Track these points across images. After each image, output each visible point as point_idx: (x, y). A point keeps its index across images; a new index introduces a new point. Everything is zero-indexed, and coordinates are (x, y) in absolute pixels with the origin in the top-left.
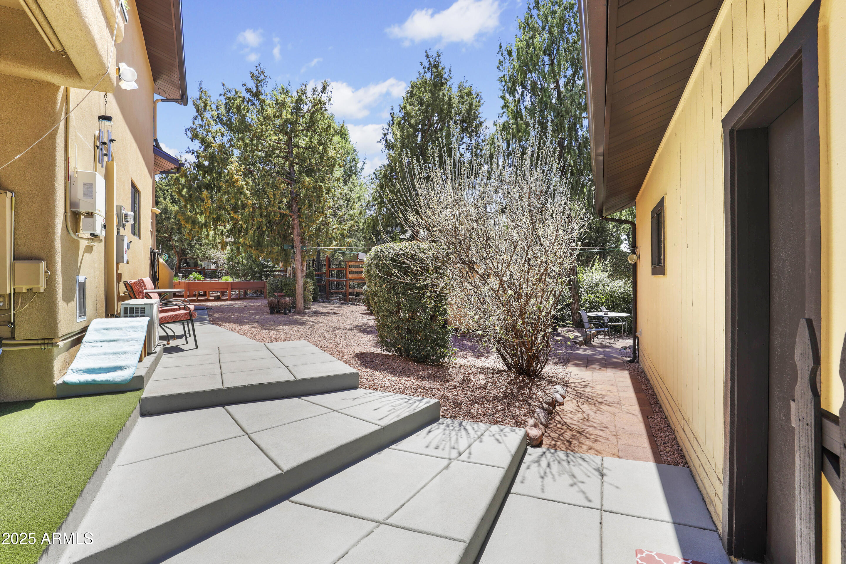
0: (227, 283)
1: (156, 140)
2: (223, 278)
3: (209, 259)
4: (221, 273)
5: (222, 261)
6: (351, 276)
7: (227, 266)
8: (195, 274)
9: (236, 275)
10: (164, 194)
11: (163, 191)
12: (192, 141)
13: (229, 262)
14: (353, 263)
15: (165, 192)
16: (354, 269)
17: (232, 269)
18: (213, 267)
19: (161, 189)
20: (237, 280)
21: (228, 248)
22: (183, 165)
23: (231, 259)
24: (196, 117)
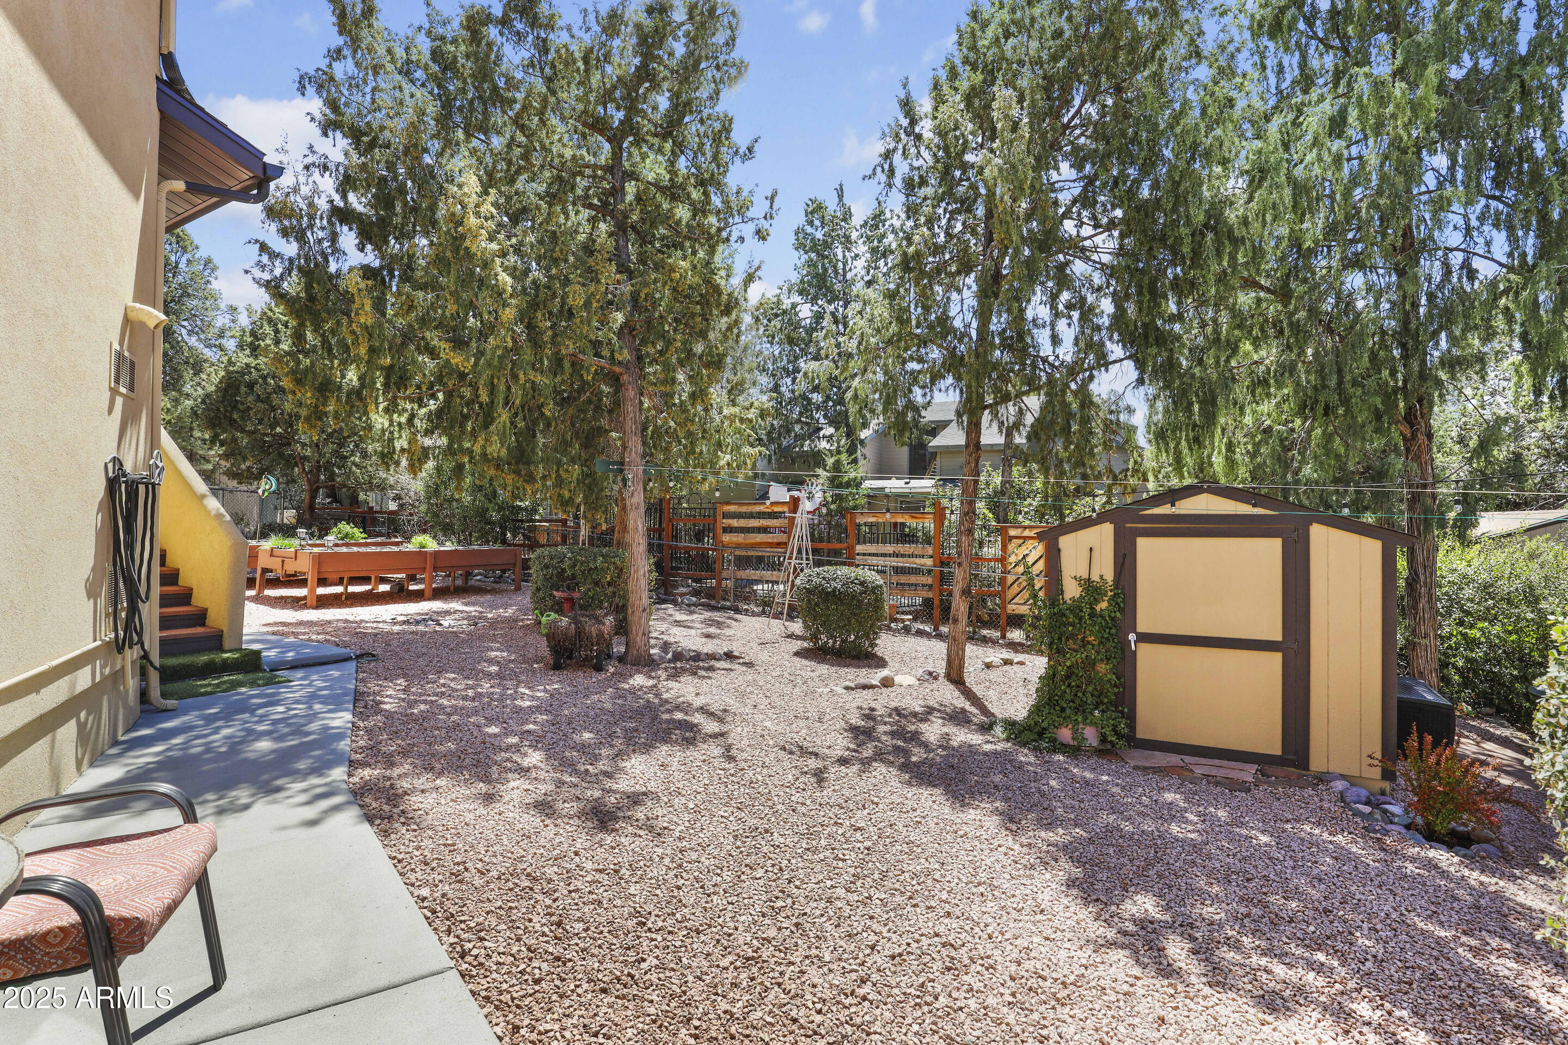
0: (422, 554)
1: (168, 60)
2: (413, 540)
3: (382, 487)
4: (409, 521)
5: (412, 494)
6: (726, 538)
7: (423, 508)
8: (345, 527)
9: (447, 530)
10: (277, 331)
11: (276, 325)
12: (325, 134)
13: (430, 498)
14: (732, 508)
15: (280, 326)
16: (735, 523)
17: (436, 515)
18: (393, 506)
19: (270, 321)
20: (449, 546)
21: (430, 465)
22: (279, 171)
23: (434, 491)
24: (339, 51)
